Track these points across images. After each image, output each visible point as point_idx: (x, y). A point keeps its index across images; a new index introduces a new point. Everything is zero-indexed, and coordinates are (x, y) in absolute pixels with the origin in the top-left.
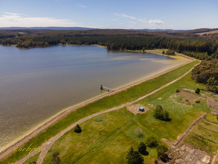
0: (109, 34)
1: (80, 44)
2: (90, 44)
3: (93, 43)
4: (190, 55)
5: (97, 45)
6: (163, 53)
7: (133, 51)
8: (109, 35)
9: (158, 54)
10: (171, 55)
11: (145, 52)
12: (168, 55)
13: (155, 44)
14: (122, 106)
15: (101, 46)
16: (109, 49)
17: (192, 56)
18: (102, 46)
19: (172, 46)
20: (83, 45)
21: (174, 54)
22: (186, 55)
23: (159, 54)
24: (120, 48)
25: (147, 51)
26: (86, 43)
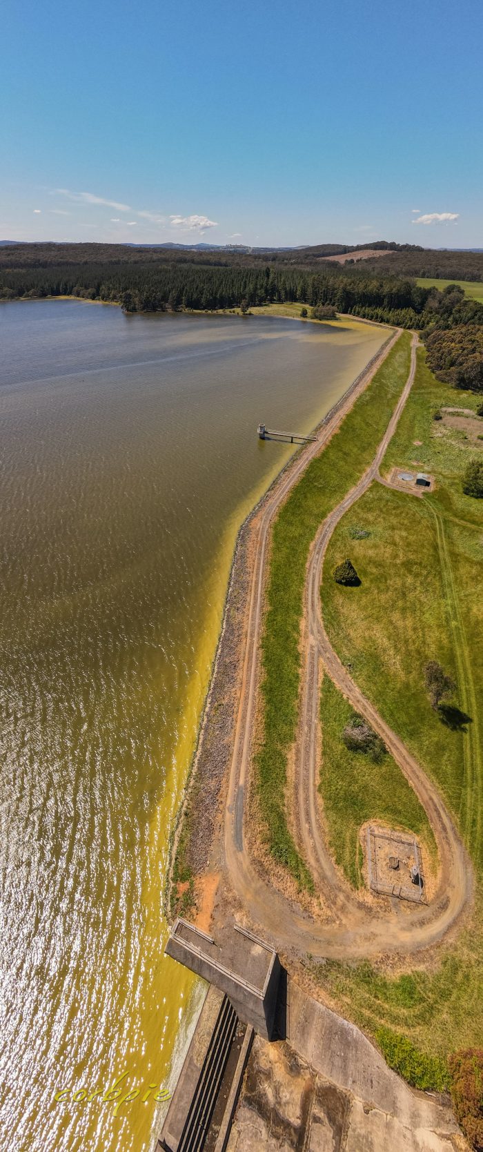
0: (84, 260)
1: (12, 297)
2: (43, 295)
3: (56, 293)
4: (377, 318)
5: (72, 297)
6: (304, 314)
7: (210, 312)
8: (86, 263)
9: (287, 317)
10: (328, 319)
11: (250, 314)
12: (320, 320)
13: (266, 291)
14: (365, 481)
15: (90, 301)
16: (131, 309)
17: (382, 321)
18: (93, 299)
19: (315, 294)
20: (22, 299)
21: (333, 317)
22: (364, 317)
23: (290, 318)
24: (167, 305)
25: (254, 310)
26: (31, 292)
